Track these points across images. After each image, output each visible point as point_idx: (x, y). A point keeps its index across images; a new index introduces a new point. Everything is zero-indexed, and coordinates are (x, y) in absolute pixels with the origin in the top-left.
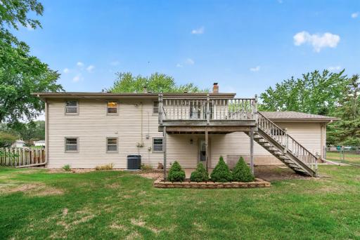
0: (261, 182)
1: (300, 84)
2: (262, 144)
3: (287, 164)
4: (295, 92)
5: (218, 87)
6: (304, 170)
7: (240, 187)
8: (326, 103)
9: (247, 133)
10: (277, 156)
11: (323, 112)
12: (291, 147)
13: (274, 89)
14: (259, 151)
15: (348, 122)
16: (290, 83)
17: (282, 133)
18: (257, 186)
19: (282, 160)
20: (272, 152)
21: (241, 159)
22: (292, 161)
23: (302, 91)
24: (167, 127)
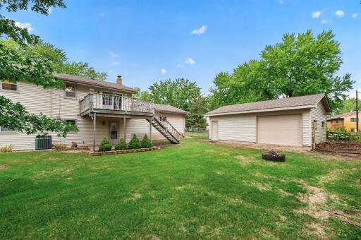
0: (155, 147)
1: (175, 85)
2: (155, 126)
3: (167, 138)
4: (171, 89)
5: (121, 80)
6: (175, 141)
7: (146, 150)
8: (188, 101)
9: (148, 120)
10: (163, 134)
11: (186, 107)
12: (169, 129)
13: (159, 84)
14: (154, 131)
15: (196, 114)
16: (169, 82)
17: (164, 119)
18: (154, 149)
19: (165, 136)
20: (160, 131)
21: (146, 136)
22: (169, 136)
23: (176, 90)
24: (97, 113)
